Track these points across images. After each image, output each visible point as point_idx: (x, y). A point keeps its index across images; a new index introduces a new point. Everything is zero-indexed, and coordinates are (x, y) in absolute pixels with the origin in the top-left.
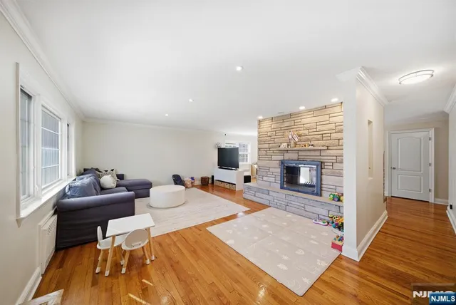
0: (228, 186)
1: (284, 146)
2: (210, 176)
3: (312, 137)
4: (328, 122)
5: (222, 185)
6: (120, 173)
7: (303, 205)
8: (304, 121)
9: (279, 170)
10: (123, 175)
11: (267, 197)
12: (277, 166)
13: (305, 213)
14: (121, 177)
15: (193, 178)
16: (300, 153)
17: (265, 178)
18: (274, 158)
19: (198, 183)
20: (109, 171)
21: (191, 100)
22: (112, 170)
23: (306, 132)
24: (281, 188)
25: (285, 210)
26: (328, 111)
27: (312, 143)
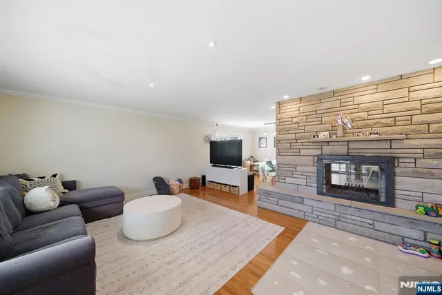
0: (226, 189)
1: (323, 136)
2: (200, 177)
3: (375, 121)
4: (407, 99)
5: (218, 187)
6: (69, 178)
7: (371, 222)
8: (358, 100)
9: (314, 169)
10: (74, 183)
11: (300, 207)
12: (312, 163)
13: (375, 233)
14: (70, 186)
15: (180, 181)
16: (352, 145)
17: (288, 180)
18: (303, 152)
19: (186, 186)
20: (48, 177)
21: (211, 44)
22: (54, 176)
23: (364, 115)
24: (318, 194)
25: (335, 227)
26: (406, 83)
27: (376, 130)
